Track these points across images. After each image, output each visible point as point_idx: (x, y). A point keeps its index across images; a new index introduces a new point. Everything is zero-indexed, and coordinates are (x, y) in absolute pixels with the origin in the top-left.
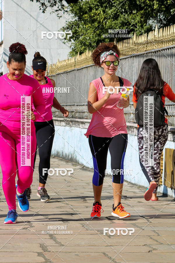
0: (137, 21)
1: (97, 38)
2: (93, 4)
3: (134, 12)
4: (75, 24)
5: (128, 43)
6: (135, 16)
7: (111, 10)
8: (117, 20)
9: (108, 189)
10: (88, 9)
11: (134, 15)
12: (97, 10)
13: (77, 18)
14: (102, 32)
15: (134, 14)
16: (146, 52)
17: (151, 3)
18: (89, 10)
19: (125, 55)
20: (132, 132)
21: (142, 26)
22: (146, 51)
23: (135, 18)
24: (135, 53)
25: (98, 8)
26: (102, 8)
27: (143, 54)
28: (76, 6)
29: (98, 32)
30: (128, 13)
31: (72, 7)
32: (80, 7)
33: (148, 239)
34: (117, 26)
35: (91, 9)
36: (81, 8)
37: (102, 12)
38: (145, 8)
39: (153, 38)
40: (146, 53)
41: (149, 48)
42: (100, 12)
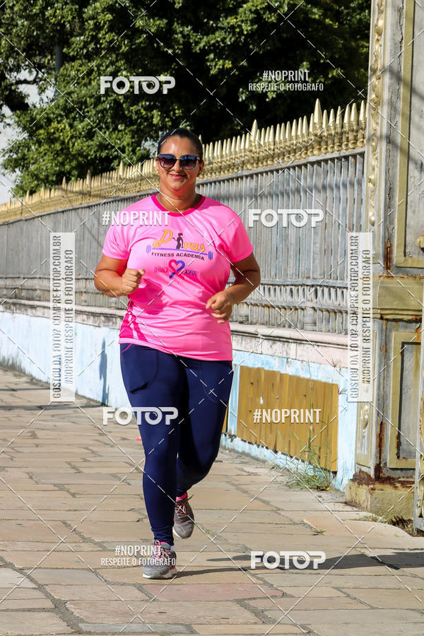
0: (125, 143)
1: (58, 168)
2: (54, 114)
3: (120, 127)
4: (22, 144)
5: (110, 178)
6: (122, 135)
7: (82, 124)
8: (92, 140)
9: (73, 417)
10: (45, 120)
11: (120, 133)
12: (59, 122)
13: (26, 135)
14: (68, 158)
15: (121, 131)
16: (139, 194)
17: (149, 114)
18: (46, 123)
19: (105, 197)
20: (113, 323)
21: (134, 151)
22: (138, 192)
23: (122, 138)
24: (121, 195)
25: (61, 120)
26: (68, 121)
27: (135, 197)
28: (25, 115)
29: (60, 159)
30: (111, 130)
31: (19, 117)
32: (31, 117)
33: (137, 499)
34: (91, 151)
35: (49, 121)
36: (33, 119)
37: (67, 127)
38: (139, 121)
39: (151, 171)
40: (140, 196)
41: (143, 187)
42: (65, 126)
